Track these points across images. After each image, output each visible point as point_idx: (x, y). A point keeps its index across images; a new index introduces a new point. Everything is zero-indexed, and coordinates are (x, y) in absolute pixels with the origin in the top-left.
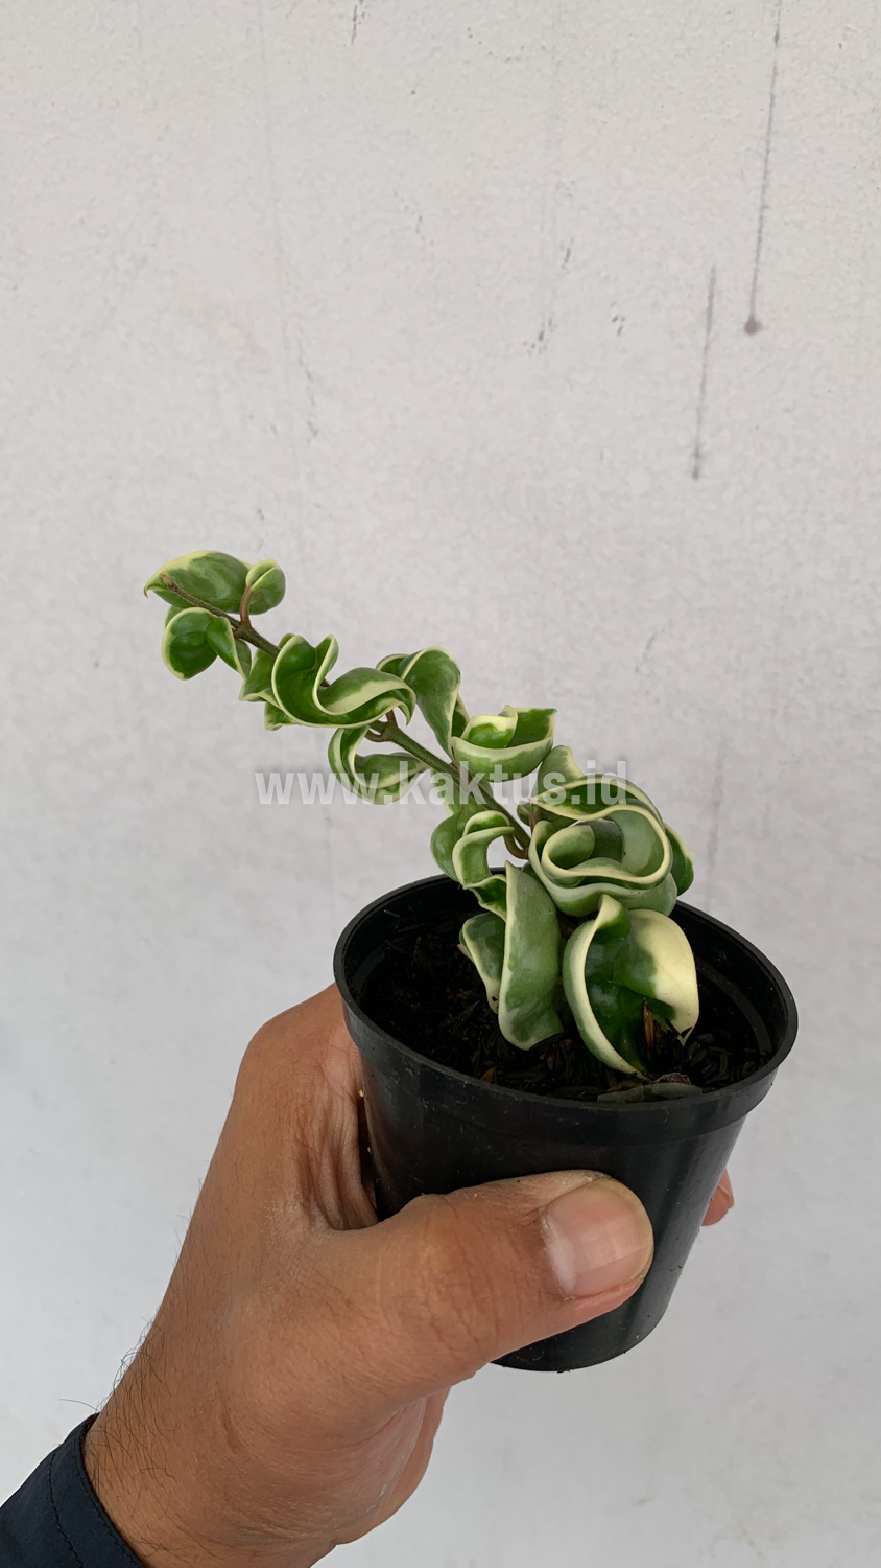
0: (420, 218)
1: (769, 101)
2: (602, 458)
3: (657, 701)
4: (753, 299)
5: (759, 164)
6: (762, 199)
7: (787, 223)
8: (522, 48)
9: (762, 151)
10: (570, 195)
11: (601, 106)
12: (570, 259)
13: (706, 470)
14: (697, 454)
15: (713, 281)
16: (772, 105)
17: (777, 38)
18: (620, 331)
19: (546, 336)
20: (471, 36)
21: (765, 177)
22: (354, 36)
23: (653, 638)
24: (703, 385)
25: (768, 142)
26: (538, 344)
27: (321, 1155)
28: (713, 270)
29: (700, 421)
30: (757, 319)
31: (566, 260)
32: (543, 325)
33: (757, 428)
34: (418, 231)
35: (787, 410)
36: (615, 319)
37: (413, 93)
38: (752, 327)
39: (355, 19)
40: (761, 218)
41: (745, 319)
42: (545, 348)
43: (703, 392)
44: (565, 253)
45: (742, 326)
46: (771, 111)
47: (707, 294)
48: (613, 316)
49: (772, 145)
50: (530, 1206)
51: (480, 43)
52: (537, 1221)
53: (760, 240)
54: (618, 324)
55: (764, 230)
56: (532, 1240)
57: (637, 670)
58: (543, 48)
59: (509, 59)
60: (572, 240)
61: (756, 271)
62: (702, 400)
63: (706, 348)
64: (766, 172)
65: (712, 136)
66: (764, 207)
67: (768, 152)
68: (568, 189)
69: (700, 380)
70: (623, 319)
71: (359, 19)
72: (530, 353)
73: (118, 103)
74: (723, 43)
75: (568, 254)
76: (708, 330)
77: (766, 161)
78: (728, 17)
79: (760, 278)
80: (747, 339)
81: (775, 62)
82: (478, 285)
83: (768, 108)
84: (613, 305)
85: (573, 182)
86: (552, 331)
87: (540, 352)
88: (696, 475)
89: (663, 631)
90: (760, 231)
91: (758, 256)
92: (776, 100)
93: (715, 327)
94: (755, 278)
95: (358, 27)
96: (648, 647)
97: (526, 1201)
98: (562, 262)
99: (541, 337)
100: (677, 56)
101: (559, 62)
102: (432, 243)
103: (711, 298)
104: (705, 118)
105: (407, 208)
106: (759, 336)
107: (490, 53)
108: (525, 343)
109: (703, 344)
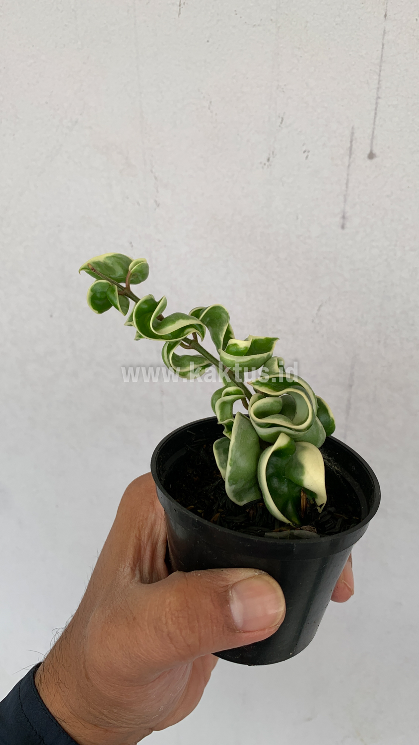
0: (211, 102)
1: (382, 47)
2: (297, 219)
3: (323, 336)
4: (372, 142)
5: (376, 77)
6: (377, 94)
7: (389, 106)
8: (261, 20)
9: (378, 71)
10: (284, 91)
11: (299, 48)
12: (283, 123)
13: (348, 225)
14: (344, 217)
15: (353, 134)
16: (383, 48)
17: (385, 16)
18: (307, 157)
19: (271, 159)
20: (236, 14)
21: (379, 83)
22: (180, 14)
23: (321, 306)
24: (347, 184)
25: (381, 66)
26: (267, 163)
27: (147, 545)
28: (353, 128)
29: (345, 201)
30: (374, 152)
31: (281, 123)
32: (269, 154)
33: (373, 205)
34: (209, 109)
35: (388, 196)
36: (305, 152)
37: (208, 41)
38: (371, 156)
39: (180, 6)
40: (377, 103)
41: (368, 152)
42: (270, 165)
43: (347, 187)
44: (281, 119)
45: (366, 156)
46: (382, 51)
47: (349, 140)
48: (304, 149)
49: (382, 68)
50: (224, 583)
51: (241, 17)
52: (227, 591)
53: (376, 114)
54: (306, 154)
55: (378, 109)
56: (223, 600)
57: (313, 321)
58: (271, 20)
59: (255, 25)
60: (284, 113)
61: (374, 129)
62: (346, 191)
63: (349, 166)
64: (379, 81)
65: (353, 63)
66: (378, 98)
67: (380, 71)
68: (283, 89)
69: (345, 181)
70: (309, 152)
71: (182, 5)
72: (263, 168)
73: (64, 45)
74: (359, 18)
75: (282, 120)
76: (350, 157)
77: (380, 75)
78: (363, 5)
79: (375, 132)
80: (369, 162)
81: (385, 27)
82: (238, 135)
83: (381, 49)
84: (304, 145)
85: (285, 85)
86: (274, 157)
87: (268, 167)
88: (343, 227)
89: (326, 302)
90: (376, 109)
91: (375, 122)
92: (385, 46)
93: (353, 156)
94: (373, 132)
95: (181, 9)
96: (319, 310)
97: (223, 581)
98: (279, 124)
99: (268, 160)
100: (337, 24)
101: (279, 27)
102: (216, 114)
103: (351, 142)
104: (350, 55)
105: (204, 97)
106: (375, 160)
107: (246, 22)
108: (261, 163)
109: (347, 164)
